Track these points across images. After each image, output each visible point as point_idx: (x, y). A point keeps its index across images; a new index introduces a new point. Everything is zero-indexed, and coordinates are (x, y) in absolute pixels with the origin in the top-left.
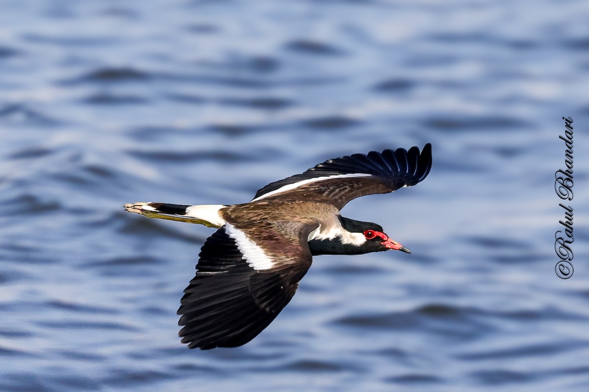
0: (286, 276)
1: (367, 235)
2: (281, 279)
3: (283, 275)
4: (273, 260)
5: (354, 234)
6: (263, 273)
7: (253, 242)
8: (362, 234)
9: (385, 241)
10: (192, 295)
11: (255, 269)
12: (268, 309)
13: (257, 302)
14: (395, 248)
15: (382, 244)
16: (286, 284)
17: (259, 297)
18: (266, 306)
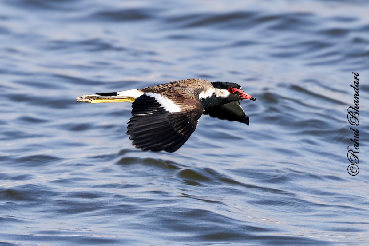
0: (190, 116)
1: (230, 91)
2: (187, 117)
3: (188, 116)
4: (181, 107)
5: (222, 90)
6: (174, 114)
7: (166, 98)
8: (227, 90)
9: (241, 94)
10: (133, 125)
11: (170, 112)
12: (183, 134)
13: (175, 129)
14: (247, 98)
15: (240, 96)
16: (191, 121)
17: (176, 127)
18: (182, 132)
